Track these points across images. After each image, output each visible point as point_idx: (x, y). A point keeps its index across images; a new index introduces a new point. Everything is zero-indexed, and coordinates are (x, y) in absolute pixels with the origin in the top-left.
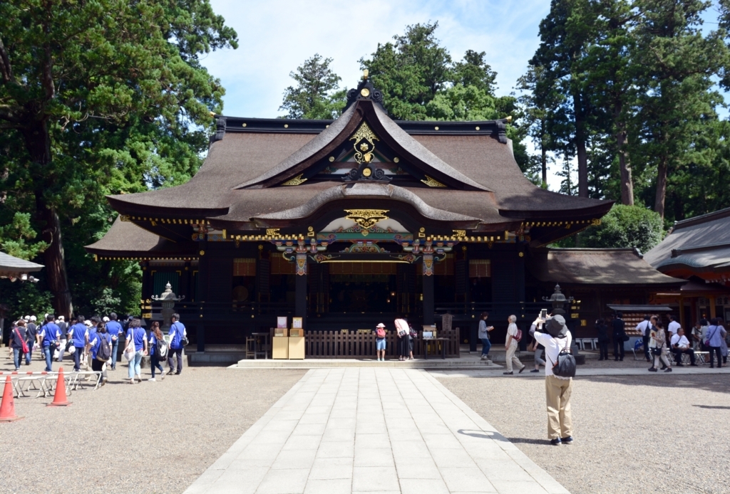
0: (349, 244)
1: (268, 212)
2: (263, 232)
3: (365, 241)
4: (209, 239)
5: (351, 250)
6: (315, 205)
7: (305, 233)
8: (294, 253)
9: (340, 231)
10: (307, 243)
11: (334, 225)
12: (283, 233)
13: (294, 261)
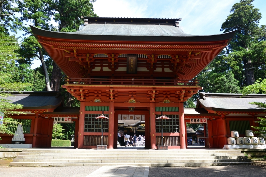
0: (141, 128)
1: (130, 124)
2: (130, 127)
3: (143, 128)
4: (120, 127)
5: (142, 129)
6: (137, 124)
7: (135, 127)
8: (134, 130)
9: (140, 126)
10: (136, 128)
11: (139, 126)
12: (132, 127)
13: (134, 131)
